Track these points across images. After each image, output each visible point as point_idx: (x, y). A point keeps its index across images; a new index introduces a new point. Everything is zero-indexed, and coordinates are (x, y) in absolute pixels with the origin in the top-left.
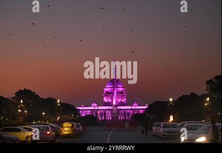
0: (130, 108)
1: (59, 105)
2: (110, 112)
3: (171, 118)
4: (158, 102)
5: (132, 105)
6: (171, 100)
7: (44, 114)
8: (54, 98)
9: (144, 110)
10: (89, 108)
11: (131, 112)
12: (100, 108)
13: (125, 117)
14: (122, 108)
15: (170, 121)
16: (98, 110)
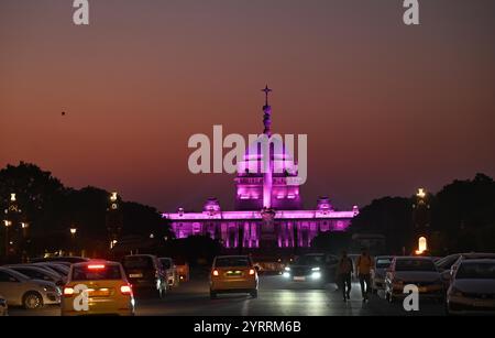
0: (309, 215)
1: (115, 206)
2: (253, 226)
3: (422, 246)
4: (387, 199)
5: (315, 208)
6: (421, 193)
7: (73, 231)
8: (101, 188)
9: (348, 222)
10: (197, 216)
11: (313, 227)
12: (229, 216)
13: (296, 241)
14: (288, 215)
15: (418, 252)
16: (222, 220)
